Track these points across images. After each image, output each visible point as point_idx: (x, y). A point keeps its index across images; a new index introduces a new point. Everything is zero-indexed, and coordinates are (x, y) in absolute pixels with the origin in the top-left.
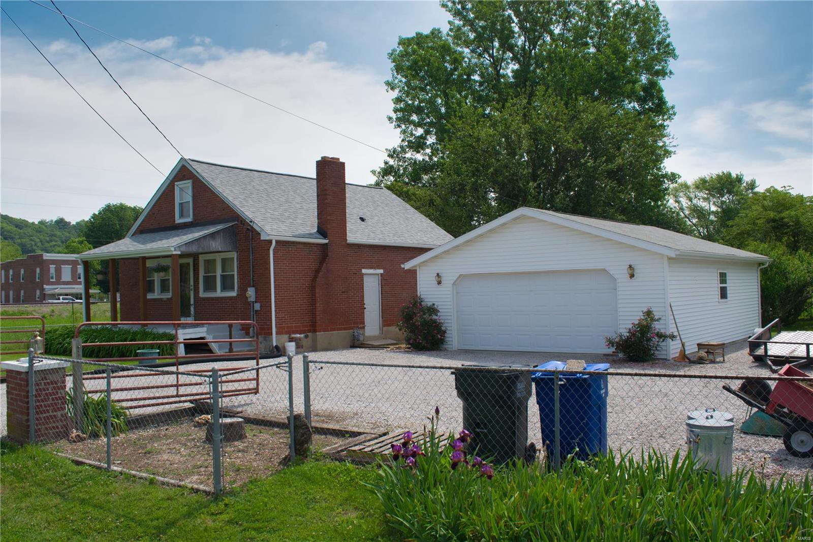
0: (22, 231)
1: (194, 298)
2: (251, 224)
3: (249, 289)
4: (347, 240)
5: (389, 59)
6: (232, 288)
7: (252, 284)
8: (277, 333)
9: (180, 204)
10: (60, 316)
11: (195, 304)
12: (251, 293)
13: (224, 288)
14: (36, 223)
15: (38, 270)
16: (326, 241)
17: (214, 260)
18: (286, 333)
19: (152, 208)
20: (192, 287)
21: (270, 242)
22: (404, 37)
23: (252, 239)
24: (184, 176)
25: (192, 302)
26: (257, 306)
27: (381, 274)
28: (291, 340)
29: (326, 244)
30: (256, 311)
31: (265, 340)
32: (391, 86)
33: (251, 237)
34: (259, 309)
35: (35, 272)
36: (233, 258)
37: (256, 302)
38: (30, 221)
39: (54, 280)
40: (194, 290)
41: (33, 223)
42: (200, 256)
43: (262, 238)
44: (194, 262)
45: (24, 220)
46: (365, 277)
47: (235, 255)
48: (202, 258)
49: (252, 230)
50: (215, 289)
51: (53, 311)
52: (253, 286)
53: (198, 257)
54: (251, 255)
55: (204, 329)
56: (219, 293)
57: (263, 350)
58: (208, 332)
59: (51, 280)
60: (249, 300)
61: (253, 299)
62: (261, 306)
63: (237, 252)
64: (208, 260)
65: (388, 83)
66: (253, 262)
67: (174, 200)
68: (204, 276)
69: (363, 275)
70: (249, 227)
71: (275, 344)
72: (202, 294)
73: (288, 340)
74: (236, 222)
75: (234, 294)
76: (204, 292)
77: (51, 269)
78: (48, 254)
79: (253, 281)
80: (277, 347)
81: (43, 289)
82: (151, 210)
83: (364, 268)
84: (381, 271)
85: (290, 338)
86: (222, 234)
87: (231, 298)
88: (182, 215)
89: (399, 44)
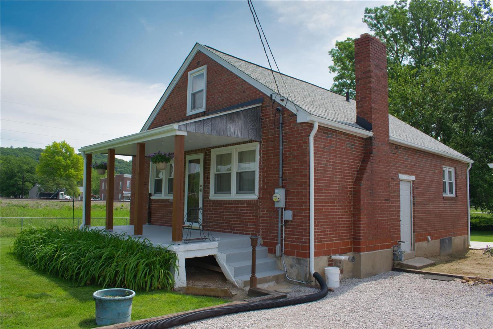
0: (121, 165)
1: (203, 201)
2: (283, 104)
3: (276, 191)
4: (388, 136)
5: (330, 55)
6: (252, 190)
7: (281, 185)
8: (316, 255)
9: (192, 94)
10: (126, 208)
11: (204, 208)
12: (279, 195)
13: (240, 189)
14: (128, 161)
15: (121, 183)
16: (370, 134)
17: (230, 155)
18: (325, 254)
19: (165, 104)
20: (202, 188)
21: (310, 126)
22: (339, 41)
23: (283, 124)
24: (199, 62)
25: (201, 205)
26: (288, 215)
27: (413, 181)
28: (332, 263)
29: (370, 138)
30: (286, 221)
31: (298, 263)
32: (333, 69)
33: (281, 122)
34: (290, 218)
35: (119, 184)
36: (254, 151)
37: (286, 209)
38: (125, 160)
39: (129, 189)
40: (204, 191)
41: (127, 161)
42: (212, 150)
43: (299, 120)
44: (205, 158)
45: (123, 160)
46: (401, 183)
47: (256, 147)
48: (214, 154)
49: (283, 111)
50: (228, 190)
51: (122, 206)
52: (283, 187)
53: (210, 152)
54: (281, 145)
55: (215, 244)
56: (234, 195)
57: (295, 277)
58: (220, 248)
59: (127, 189)
60: (276, 206)
61: (282, 204)
62: (294, 215)
63: (261, 142)
64: (222, 155)
65: (331, 68)
66: (283, 155)
67: (187, 91)
68: (215, 174)
69: (399, 180)
70: (279, 107)
71: (313, 271)
72: (213, 196)
73: (327, 263)
74: (260, 105)
75: (254, 197)
76: (215, 193)
77: (127, 183)
78: (126, 175)
79: (283, 180)
80: (316, 275)
81: (122, 194)
82: (163, 106)
83: (400, 173)
84: (413, 178)
85: (329, 261)
86: (243, 117)
87: (249, 202)
88: (194, 107)
89: (336, 45)
